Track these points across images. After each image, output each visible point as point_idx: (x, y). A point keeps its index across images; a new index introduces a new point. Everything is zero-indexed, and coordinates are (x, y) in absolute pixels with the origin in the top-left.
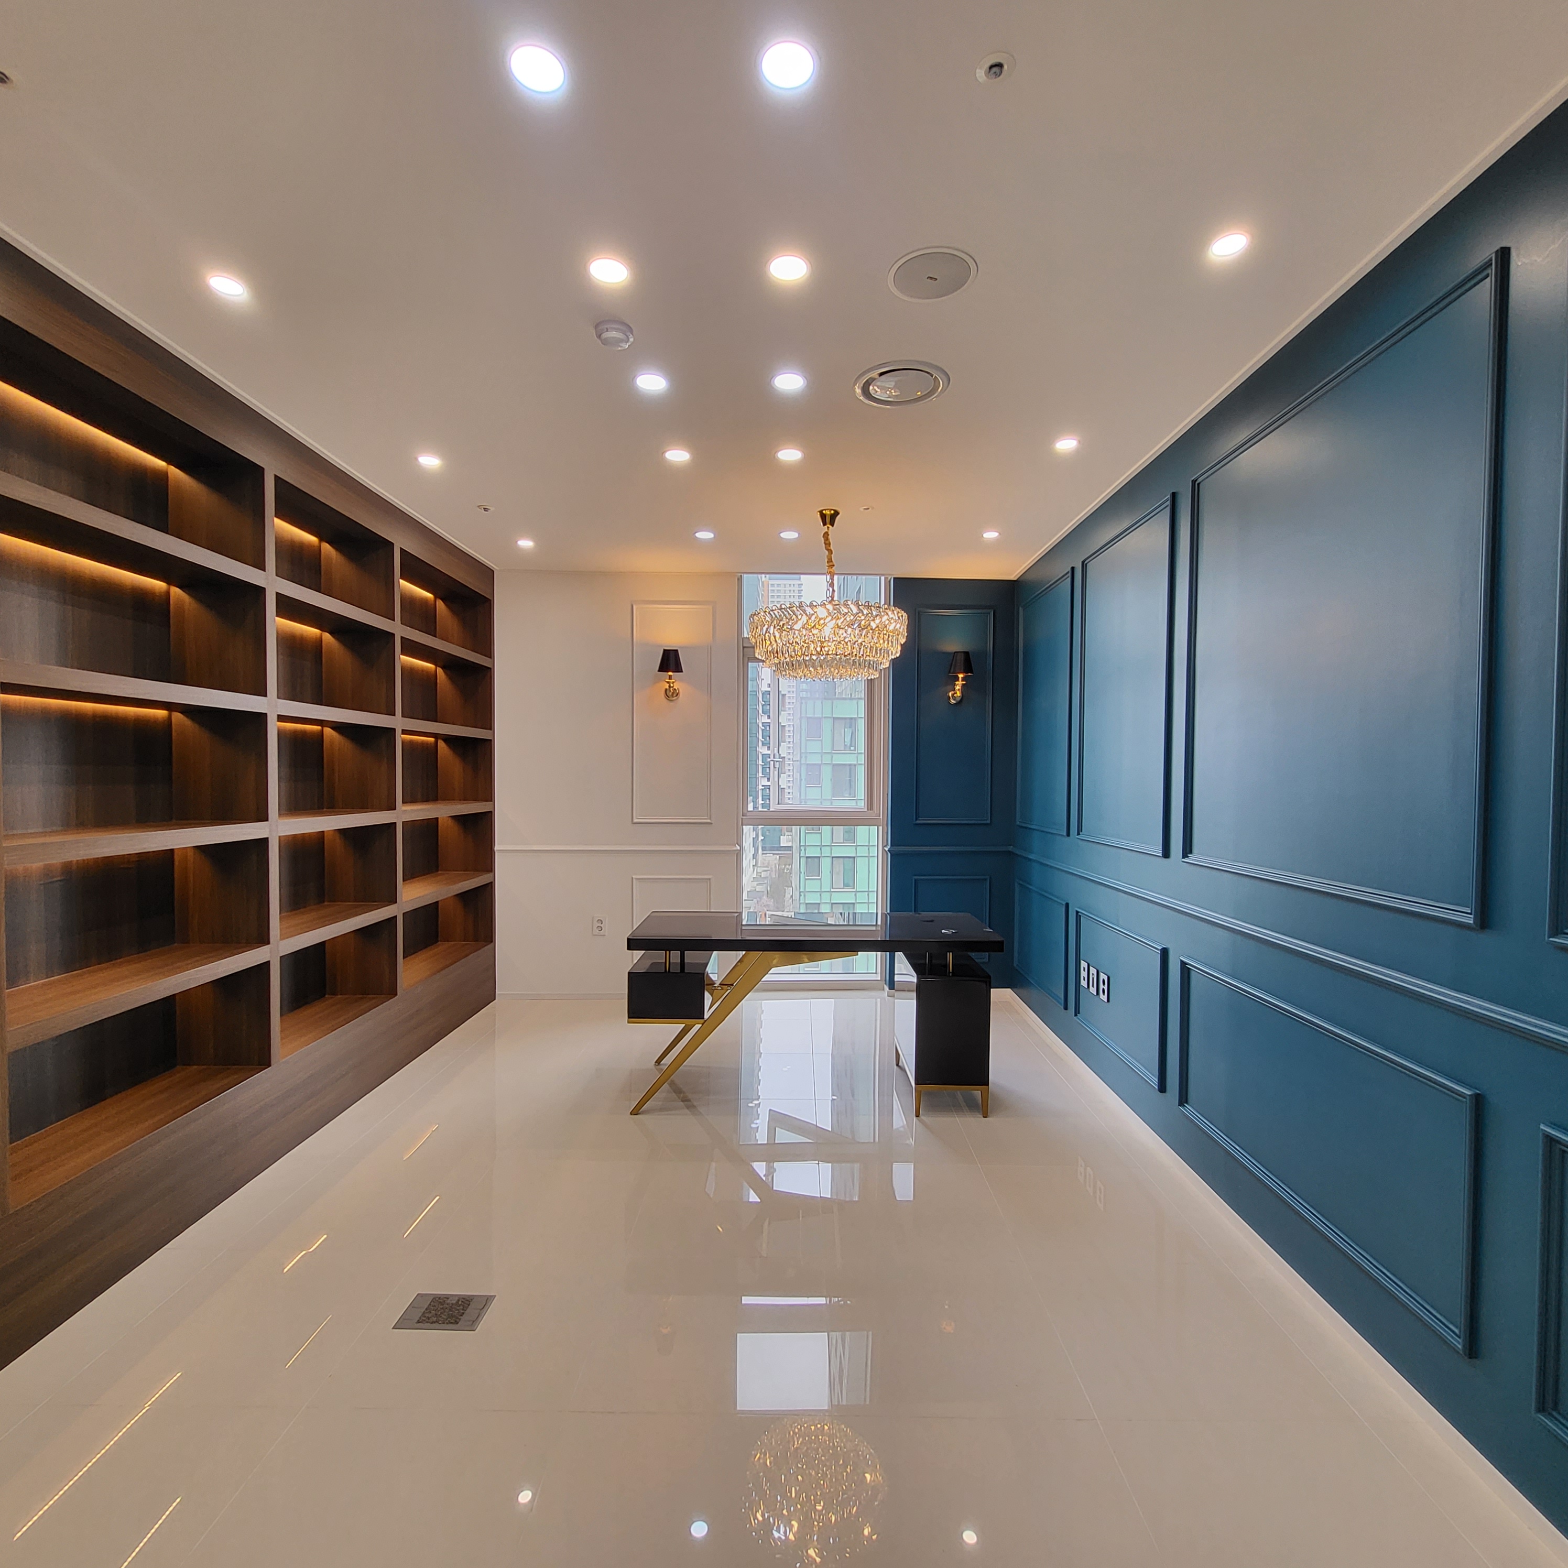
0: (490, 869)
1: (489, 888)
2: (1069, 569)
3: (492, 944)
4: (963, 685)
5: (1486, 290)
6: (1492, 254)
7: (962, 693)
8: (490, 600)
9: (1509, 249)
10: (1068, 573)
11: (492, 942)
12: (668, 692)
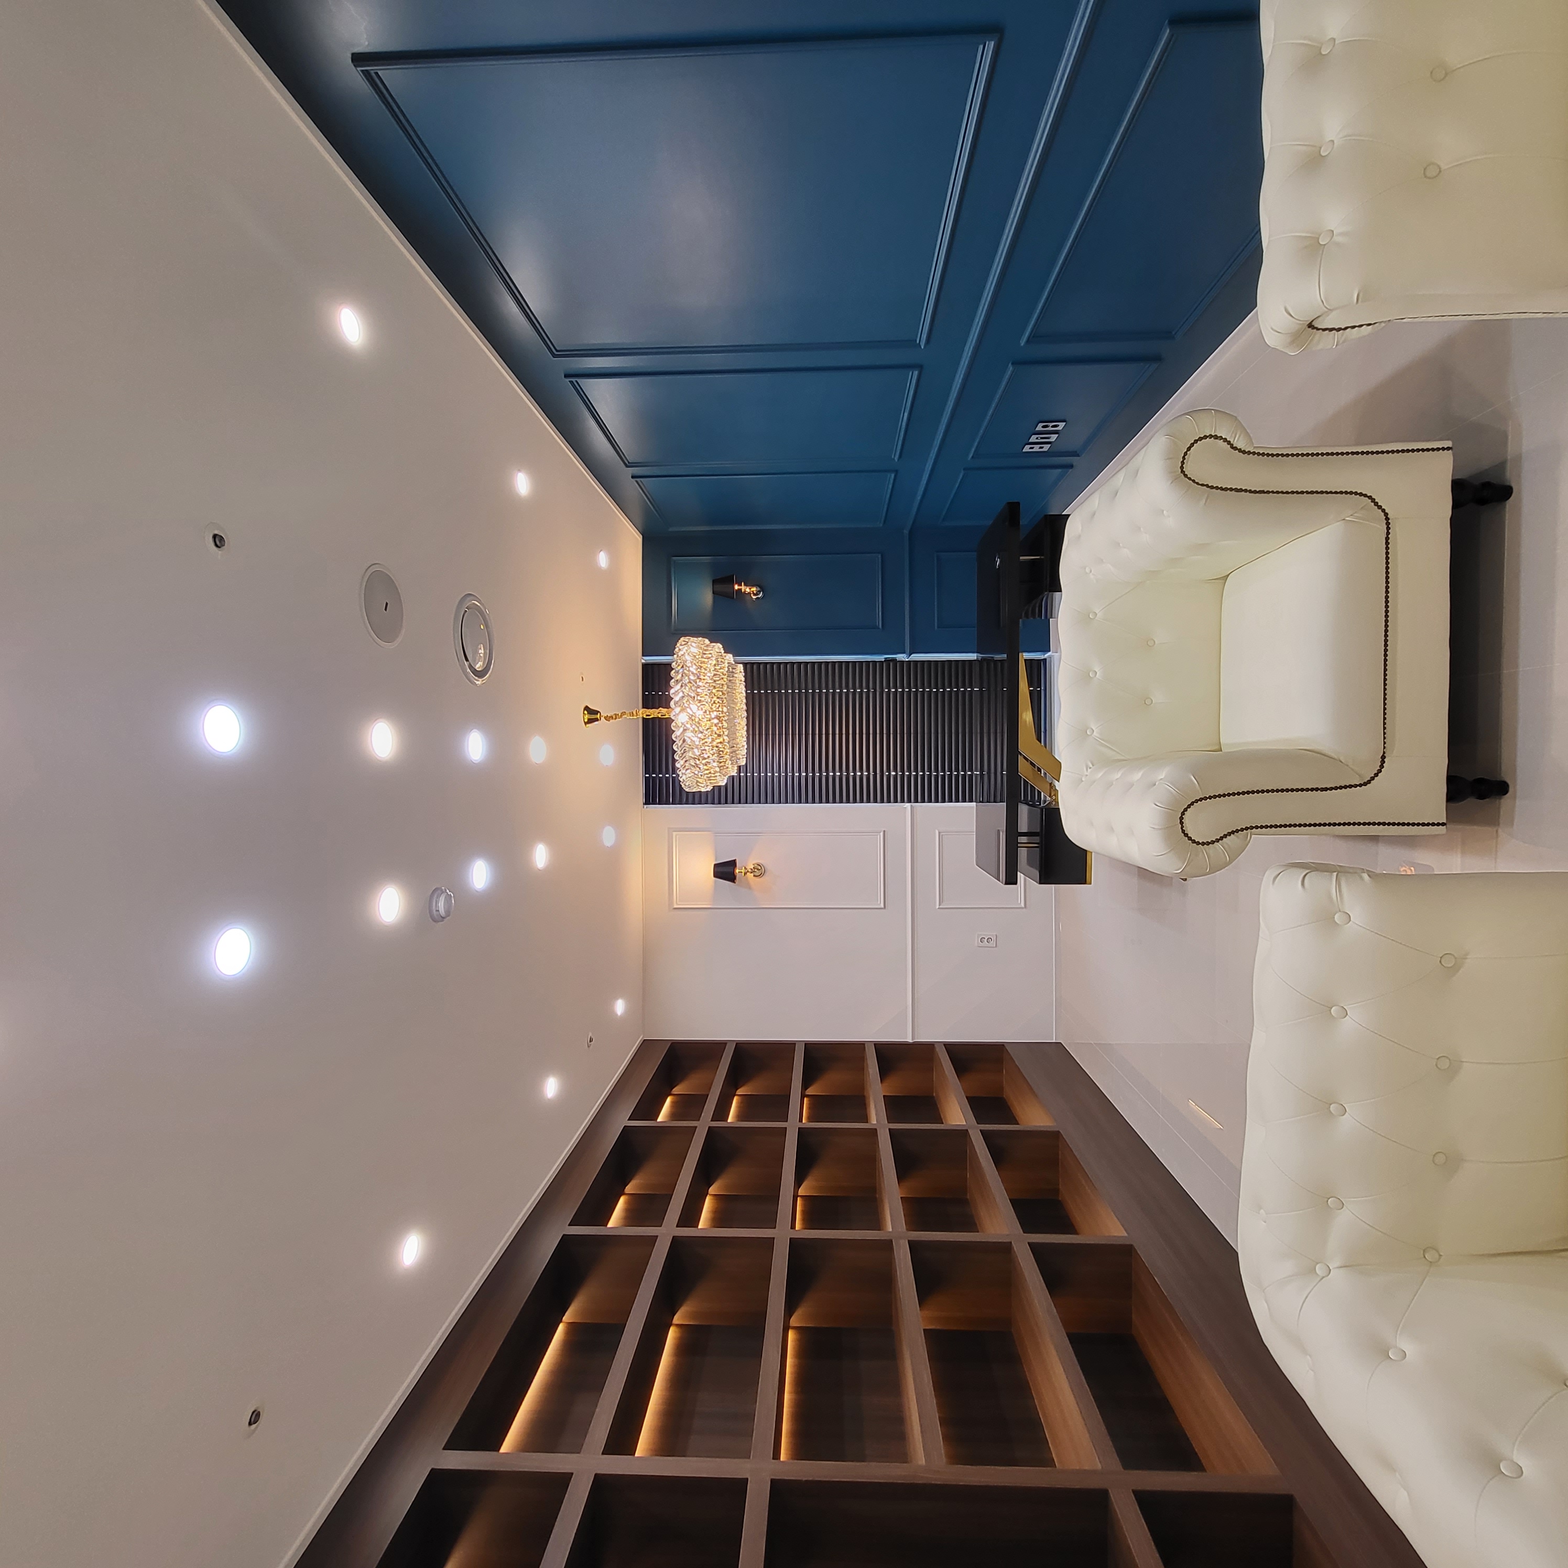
0: (930, 1046)
1: (951, 1048)
2: (633, 480)
3: (1005, 1045)
4: (745, 585)
5: (389, 75)
6: (357, 70)
7: (753, 586)
8: (672, 1043)
9: (353, 54)
10: (637, 481)
11: (1003, 1045)
12: (757, 874)
